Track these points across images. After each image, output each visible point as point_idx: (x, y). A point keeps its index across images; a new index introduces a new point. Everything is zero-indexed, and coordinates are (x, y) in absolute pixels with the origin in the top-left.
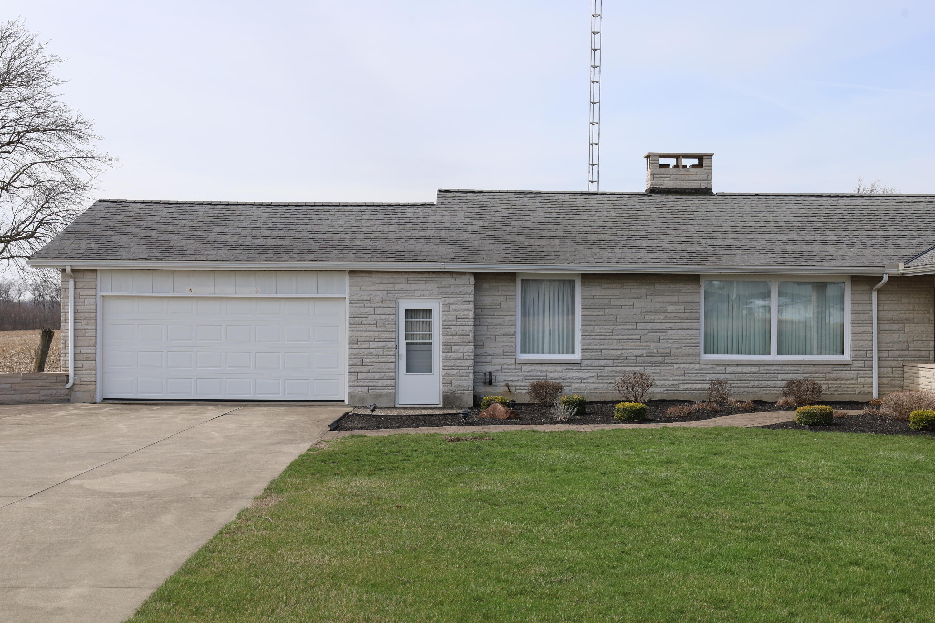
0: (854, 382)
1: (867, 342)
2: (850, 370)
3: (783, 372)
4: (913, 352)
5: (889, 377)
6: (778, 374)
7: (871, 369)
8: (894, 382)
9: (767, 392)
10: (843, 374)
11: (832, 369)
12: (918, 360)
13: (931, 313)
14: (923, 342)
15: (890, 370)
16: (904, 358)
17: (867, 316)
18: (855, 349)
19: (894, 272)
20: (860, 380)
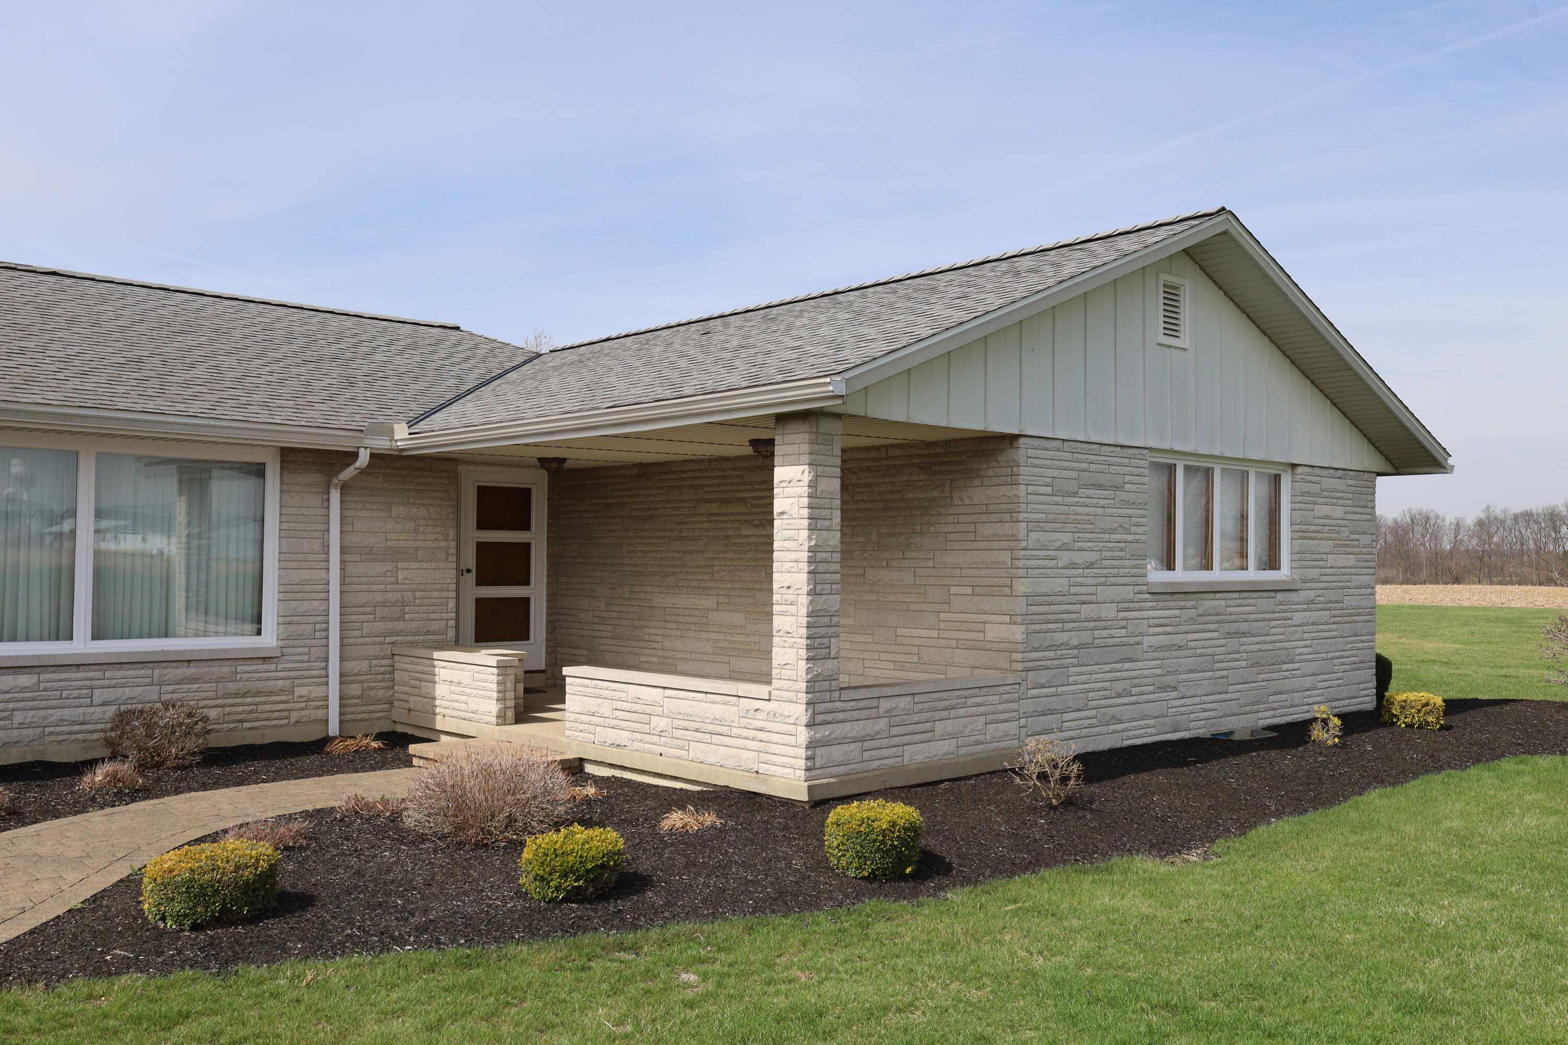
0: (284, 698)
1: (316, 603)
2: (276, 671)
3: (107, 682)
4: (414, 625)
5: (363, 682)
6: (92, 688)
7: (323, 664)
8: (373, 692)
9: (61, 738)
10: (259, 680)
11: (233, 669)
12: (424, 641)
13: (451, 537)
14: (434, 601)
15: (365, 664)
16: (395, 638)
17: (317, 545)
18: (288, 619)
19: (381, 444)
20: (298, 691)
